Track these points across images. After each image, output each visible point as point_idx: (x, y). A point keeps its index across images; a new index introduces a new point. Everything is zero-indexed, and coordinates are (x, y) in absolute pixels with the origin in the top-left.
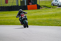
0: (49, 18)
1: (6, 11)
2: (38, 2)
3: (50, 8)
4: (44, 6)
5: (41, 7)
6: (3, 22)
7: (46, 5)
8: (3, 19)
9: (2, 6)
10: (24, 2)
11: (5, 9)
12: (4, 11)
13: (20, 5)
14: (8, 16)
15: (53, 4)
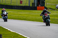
0: (53, 18)
1: (20, 9)
2: (45, 5)
3: (55, 10)
4: (50, 8)
5: (47, 9)
7: (52, 7)
8: (18, 15)
9: (18, 5)
10: (35, 4)
12: (19, 9)
13: (31, 6)
14: (22, 13)
15: (57, 7)
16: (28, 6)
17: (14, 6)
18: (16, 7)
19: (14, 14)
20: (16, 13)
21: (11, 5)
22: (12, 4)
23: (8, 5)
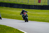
1: (38, 9)
6: (35, 18)
8: (35, 16)
11: (37, 8)
16: (47, 5)
17: (32, 6)
18: (33, 7)
19: (32, 15)
20: (33, 14)
21: (28, 4)
22: (30, 3)
23: (25, 5)
